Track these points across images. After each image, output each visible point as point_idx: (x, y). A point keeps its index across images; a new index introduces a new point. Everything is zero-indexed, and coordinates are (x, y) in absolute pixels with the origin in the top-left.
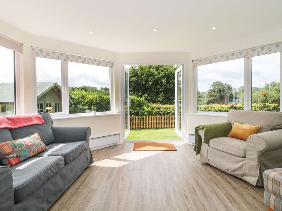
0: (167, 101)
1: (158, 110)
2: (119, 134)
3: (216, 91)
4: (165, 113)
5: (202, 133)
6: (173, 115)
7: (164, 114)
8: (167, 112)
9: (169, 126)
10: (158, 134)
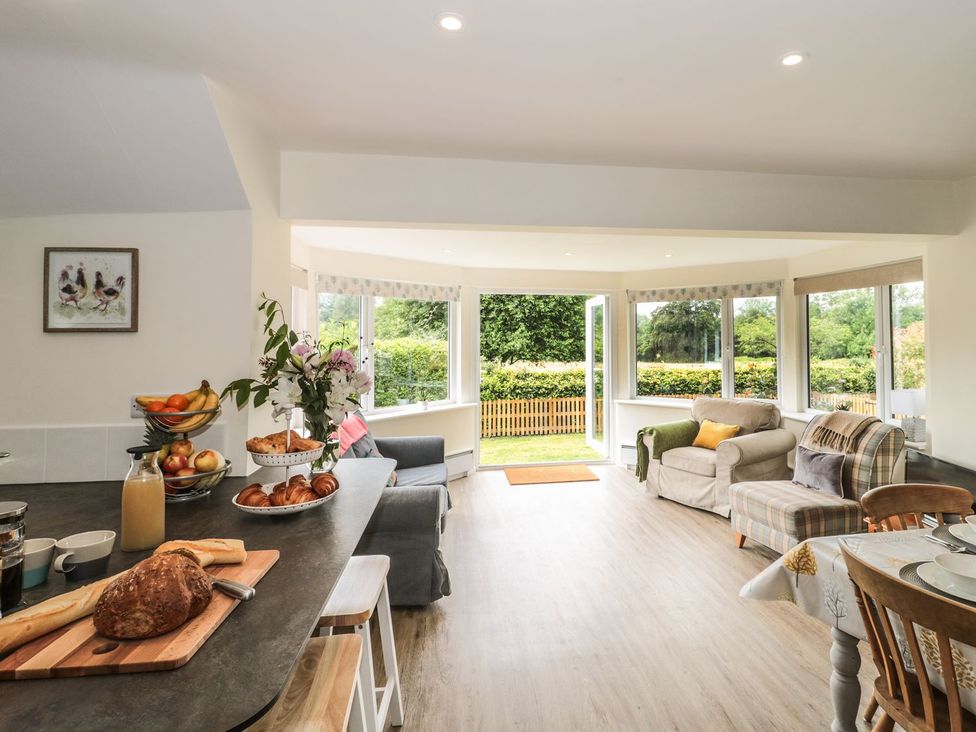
0: (537, 351)
1: (521, 383)
2: (472, 452)
3: (676, 311)
4: (541, 391)
5: (649, 442)
6: (561, 397)
7: (537, 395)
8: (546, 389)
9: (550, 428)
10: (526, 451)
